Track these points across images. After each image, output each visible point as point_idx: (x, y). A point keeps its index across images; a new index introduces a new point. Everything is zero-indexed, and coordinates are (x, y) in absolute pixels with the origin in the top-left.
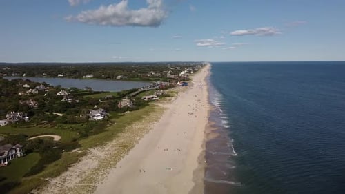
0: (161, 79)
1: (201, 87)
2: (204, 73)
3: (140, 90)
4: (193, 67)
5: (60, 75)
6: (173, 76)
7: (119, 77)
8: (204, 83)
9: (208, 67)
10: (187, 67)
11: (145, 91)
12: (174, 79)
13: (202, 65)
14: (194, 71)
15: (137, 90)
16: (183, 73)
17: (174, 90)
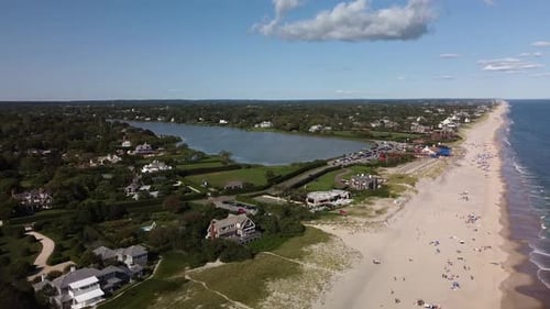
0: (395, 135)
1: (484, 164)
2: (495, 121)
3: (330, 165)
4: (471, 110)
5: (222, 121)
6: (422, 129)
7: (315, 128)
8: (493, 150)
9: (503, 108)
10: (459, 108)
11: (339, 168)
12: (423, 136)
13: (491, 105)
14: (473, 118)
15: (325, 163)
16: (446, 122)
17: (409, 169)
